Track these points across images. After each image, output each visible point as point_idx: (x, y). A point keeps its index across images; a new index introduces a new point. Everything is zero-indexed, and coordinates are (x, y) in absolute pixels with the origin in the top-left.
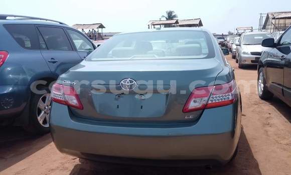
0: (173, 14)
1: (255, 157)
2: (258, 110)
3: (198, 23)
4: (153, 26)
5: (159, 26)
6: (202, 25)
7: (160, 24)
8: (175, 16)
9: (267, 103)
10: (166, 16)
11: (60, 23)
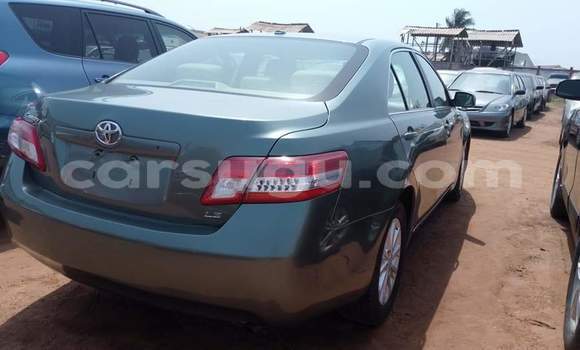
0: (467, 17)
1: (427, 333)
2: (523, 237)
3: (511, 39)
4: (411, 38)
5: (424, 39)
6: (521, 45)
7: (428, 35)
8: (469, 22)
9: (558, 225)
10: (452, 19)
11: (147, 12)
